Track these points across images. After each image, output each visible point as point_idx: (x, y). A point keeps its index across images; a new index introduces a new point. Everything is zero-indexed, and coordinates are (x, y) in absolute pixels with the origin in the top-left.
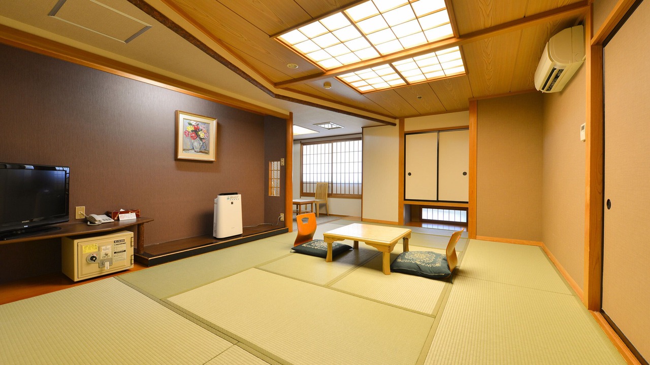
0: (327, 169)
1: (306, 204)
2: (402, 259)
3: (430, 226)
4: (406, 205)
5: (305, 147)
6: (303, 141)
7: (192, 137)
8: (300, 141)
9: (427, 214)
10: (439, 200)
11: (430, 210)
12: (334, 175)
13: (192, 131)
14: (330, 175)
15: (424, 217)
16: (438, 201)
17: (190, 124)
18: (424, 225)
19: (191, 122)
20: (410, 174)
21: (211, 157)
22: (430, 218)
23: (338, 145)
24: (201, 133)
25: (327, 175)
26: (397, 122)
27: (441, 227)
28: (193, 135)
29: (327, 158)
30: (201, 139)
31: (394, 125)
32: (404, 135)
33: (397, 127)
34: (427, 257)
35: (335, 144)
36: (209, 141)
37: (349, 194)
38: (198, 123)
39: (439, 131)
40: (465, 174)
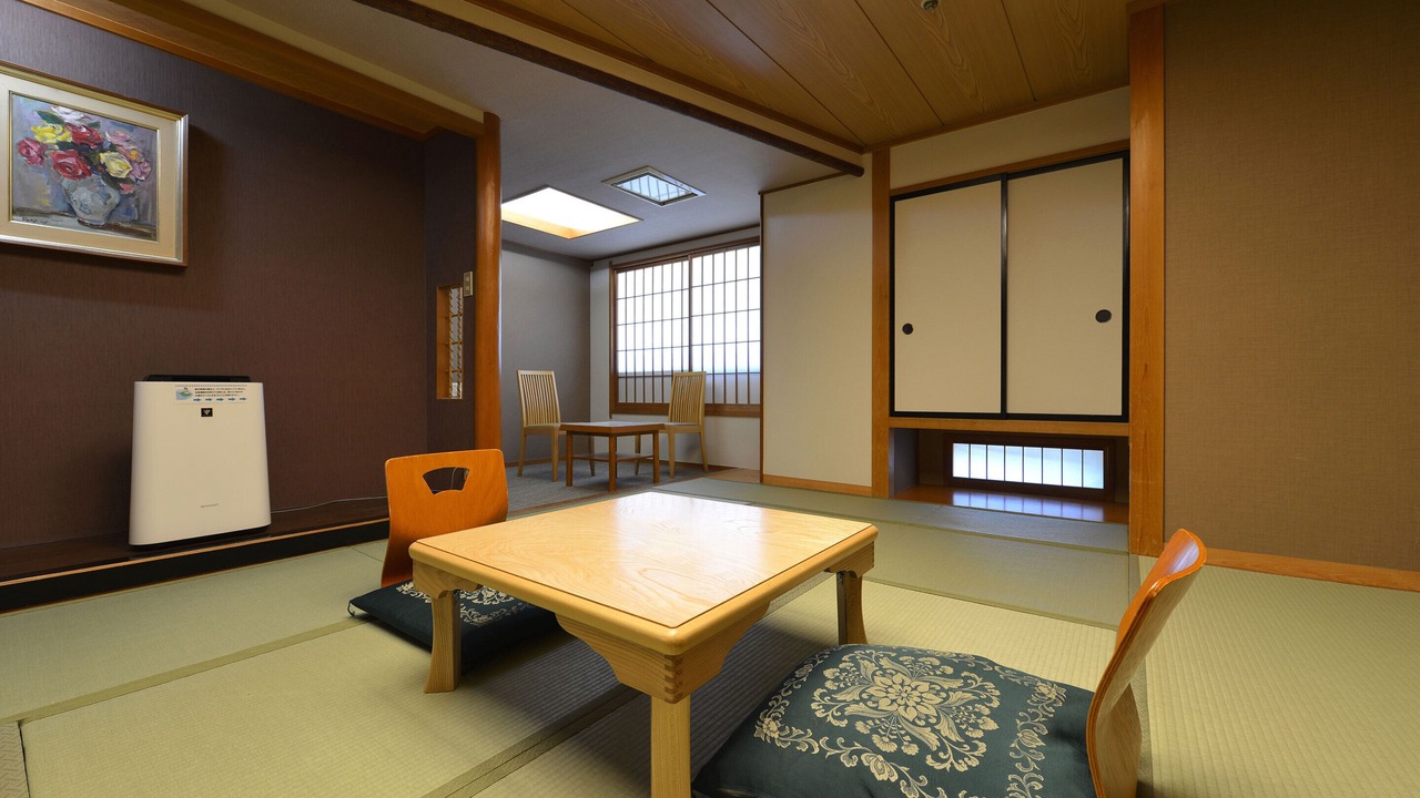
0: (678, 334)
1: (638, 432)
2: (786, 721)
3: (979, 501)
4: (898, 433)
5: (621, 276)
6: (616, 261)
7: (62, 167)
8: (607, 261)
9: (969, 461)
10: (1010, 410)
11: (979, 450)
12: (696, 351)
13: (62, 145)
14: (686, 350)
15: (960, 470)
16: (1004, 415)
17: (55, 120)
18: (960, 499)
19: (59, 112)
20: (908, 329)
21: (166, 248)
22: (979, 474)
23: (705, 265)
24: (112, 159)
25: (677, 352)
26: (866, 161)
27: (1014, 505)
28: (71, 161)
29: (678, 304)
30: (114, 182)
31: (858, 171)
32: (888, 202)
33: (868, 176)
34: (944, 709)
35: (697, 261)
36: (153, 190)
37: (737, 405)
38: (95, 119)
39: (1005, 175)
40: (1103, 316)
